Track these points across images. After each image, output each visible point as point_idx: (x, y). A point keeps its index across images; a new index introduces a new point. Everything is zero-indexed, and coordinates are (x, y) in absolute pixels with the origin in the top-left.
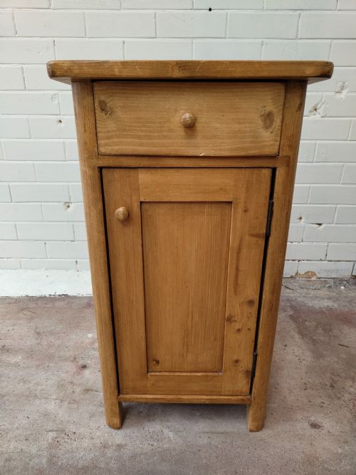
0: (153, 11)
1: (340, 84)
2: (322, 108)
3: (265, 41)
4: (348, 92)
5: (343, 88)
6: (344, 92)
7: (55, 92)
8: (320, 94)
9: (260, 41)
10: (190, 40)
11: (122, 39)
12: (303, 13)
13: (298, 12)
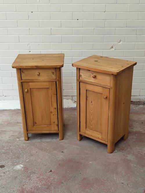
0: (60, 20)
1: (120, 40)
2: (114, 47)
3: (95, 28)
4: (122, 42)
5: (120, 41)
6: (121, 42)
7: (29, 43)
8: (113, 43)
9: (93, 28)
10: (72, 28)
11: (51, 28)
12: (106, 20)
13: (104, 20)
